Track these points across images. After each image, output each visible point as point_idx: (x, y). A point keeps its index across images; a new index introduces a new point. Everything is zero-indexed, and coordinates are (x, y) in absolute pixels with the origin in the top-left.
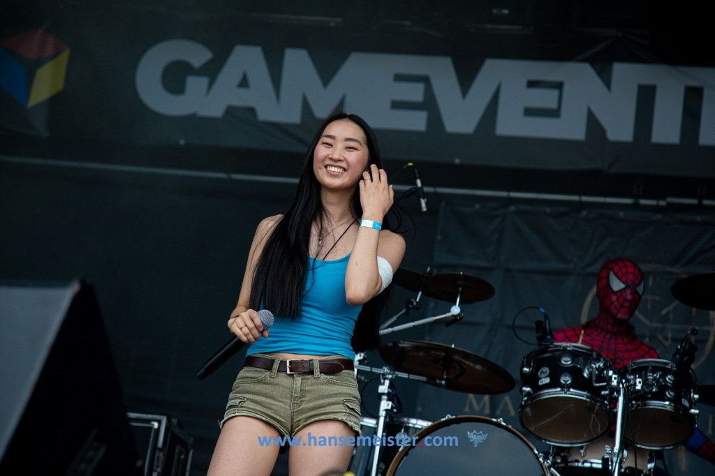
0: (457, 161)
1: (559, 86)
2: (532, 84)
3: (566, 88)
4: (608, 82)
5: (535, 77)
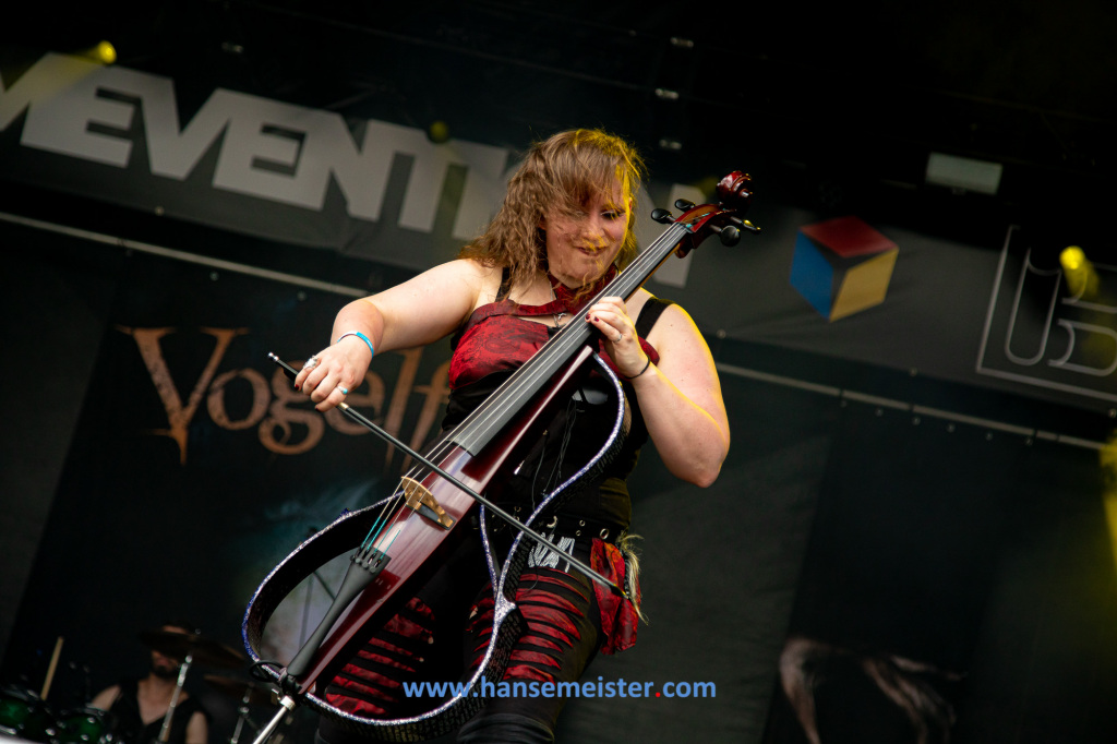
0: (159, 211)
1: (299, 137)
2: (268, 130)
3: (308, 143)
4: (359, 143)
5: (272, 121)
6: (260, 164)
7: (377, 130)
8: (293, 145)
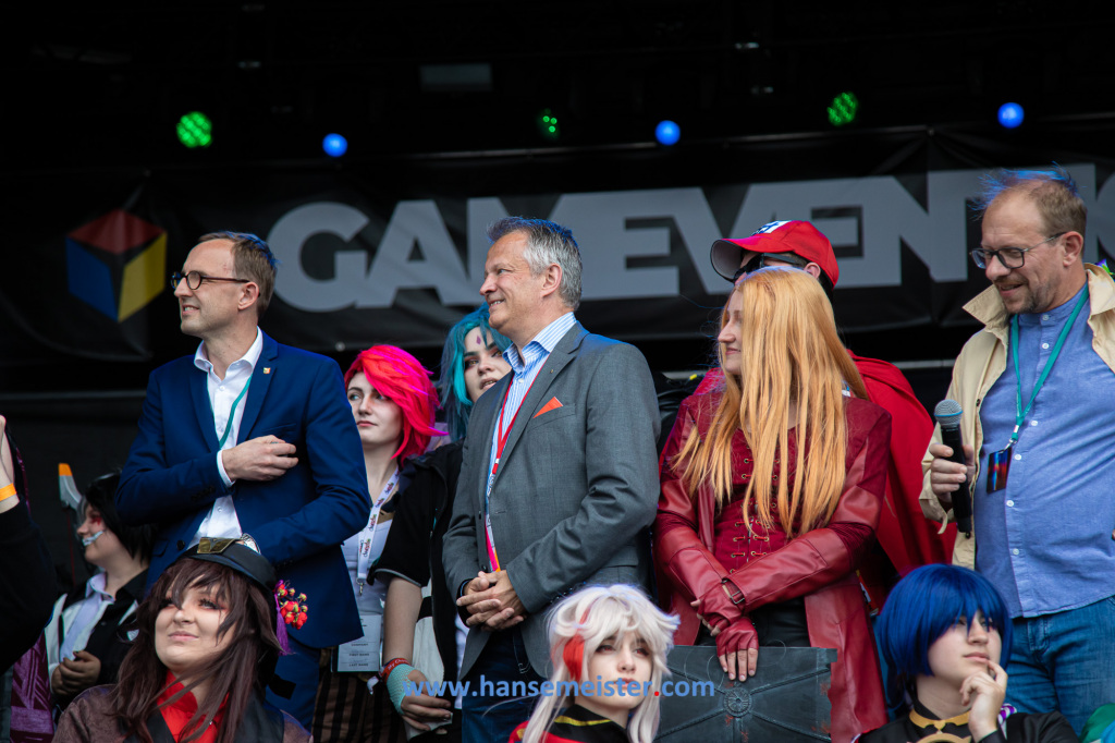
1: (856, 212)
2: (819, 214)
3: (867, 216)
4: (921, 198)
5: (820, 204)
7: (937, 181)
8: (851, 223)
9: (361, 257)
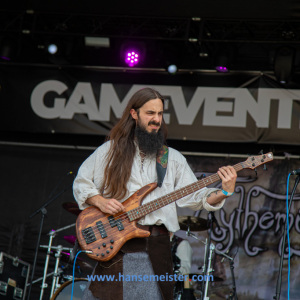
1: (233, 100)
2: (220, 100)
3: (236, 101)
4: (256, 98)
5: (221, 96)
6: (219, 114)
7: (261, 91)
8: (231, 104)
9: (63, 100)
